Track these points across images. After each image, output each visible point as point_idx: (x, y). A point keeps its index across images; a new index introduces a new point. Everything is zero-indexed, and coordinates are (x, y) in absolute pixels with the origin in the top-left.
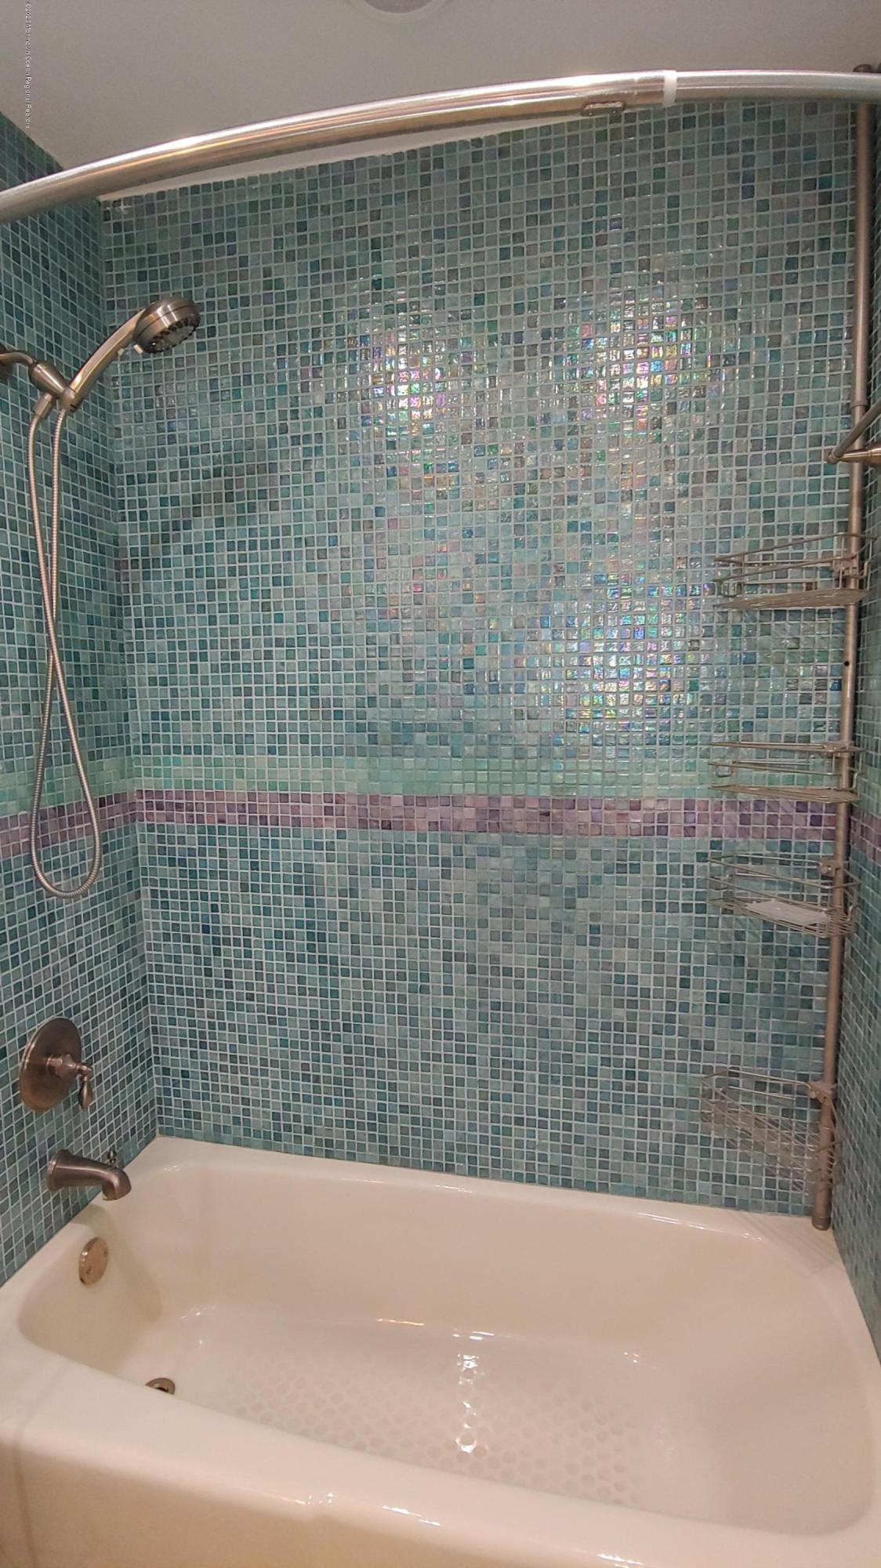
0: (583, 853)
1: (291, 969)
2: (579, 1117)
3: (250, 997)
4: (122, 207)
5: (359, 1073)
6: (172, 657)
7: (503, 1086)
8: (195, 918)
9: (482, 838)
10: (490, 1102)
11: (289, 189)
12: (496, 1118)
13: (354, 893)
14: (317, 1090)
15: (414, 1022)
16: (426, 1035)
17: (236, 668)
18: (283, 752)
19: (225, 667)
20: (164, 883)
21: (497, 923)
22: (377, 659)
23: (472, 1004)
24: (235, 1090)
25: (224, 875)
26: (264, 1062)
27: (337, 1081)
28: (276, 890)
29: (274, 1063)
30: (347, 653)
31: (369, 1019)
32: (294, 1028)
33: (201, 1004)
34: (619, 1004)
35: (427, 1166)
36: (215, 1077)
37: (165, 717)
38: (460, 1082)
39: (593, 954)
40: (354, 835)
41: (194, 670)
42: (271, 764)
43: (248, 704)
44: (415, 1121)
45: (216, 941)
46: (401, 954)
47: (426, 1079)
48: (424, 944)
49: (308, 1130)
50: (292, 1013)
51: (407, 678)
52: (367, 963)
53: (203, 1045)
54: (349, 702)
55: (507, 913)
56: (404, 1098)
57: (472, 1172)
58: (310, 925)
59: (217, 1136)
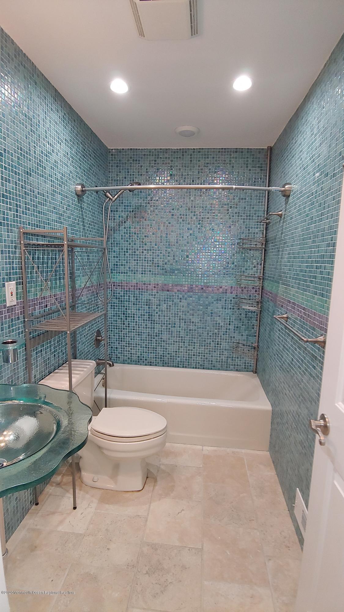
0: (210, 297)
1: (144, 323)
2: (207, 354)
3: (134, 329)
4: (113, 150)
5: (159, 346)
6: (119, 252)
7: (191, 348)
8: (121, 311)
9: (189, 294)
10: (188, 351)
11: (153, 152)
12: (189, 355)
13: (160, 305)
14: (148, 350)
15: (172, 334)
16: (174, 337)
17: (135, 255)
18: (145, 274)
19: (132, 255)
20: (114, 303)
21: (191, 312)
22: (168, 254)
23: (185, 330)
24: (129, 351)
25: (129, 301)
26: (136, 344)
27: (153, 348)
28: (141, 305)
29: (139, 345)
30: (161, 253)
31: (161, 334)
32: (144, 336)
33: (121, 331)
34: (216, 329)
35: (173, 366)
36: (124, 349)
37: (117, 265)
38: (181, 347)
39: (211, 318)
40: (160, 293)
41: (125, 255)
42: (142, 277)
43: (137, 263)
44: (171, 356)
45: (126, 316)
46: (169, 319)
47: (174, 347)
48: (175, 317)
49: (146, 360)
50: (144, 333)
51: (174, 259)
52: (162, 321)
53: (121, 341)
54: (161, 264)
55: (193, 310)
56: (169, 351)
57: (183, 367)
58: (149, 313)
59: (124, 362)
